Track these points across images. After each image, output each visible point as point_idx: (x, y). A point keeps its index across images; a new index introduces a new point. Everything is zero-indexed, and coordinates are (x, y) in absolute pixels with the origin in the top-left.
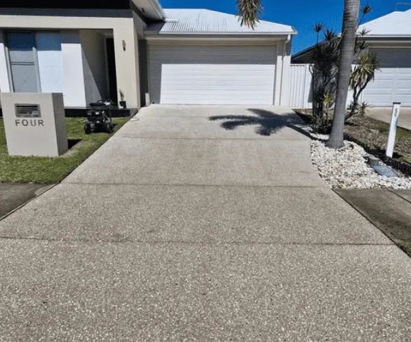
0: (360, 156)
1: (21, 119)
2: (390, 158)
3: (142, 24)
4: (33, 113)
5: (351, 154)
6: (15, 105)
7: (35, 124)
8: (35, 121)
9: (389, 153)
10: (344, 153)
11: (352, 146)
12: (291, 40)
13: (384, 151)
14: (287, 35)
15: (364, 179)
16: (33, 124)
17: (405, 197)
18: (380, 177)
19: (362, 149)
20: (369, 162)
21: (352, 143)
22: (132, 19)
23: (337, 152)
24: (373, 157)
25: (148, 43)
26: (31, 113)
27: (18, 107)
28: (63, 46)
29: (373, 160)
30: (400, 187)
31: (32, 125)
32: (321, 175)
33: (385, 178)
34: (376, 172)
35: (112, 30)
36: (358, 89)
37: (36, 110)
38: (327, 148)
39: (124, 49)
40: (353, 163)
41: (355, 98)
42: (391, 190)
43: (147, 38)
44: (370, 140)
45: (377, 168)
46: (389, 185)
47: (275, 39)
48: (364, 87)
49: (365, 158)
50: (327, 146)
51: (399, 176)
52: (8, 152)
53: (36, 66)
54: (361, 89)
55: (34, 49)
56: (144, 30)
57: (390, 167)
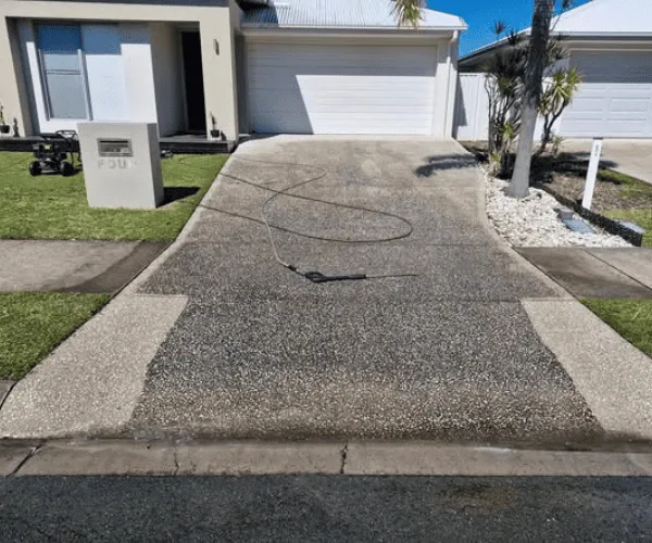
0: (548, 207)
1: (106, 159)
2: (586, 210)
3: (239, 11)
4: (122, 151)
5: (538, 206)
6: (98, 139)
7: (125, 166)
8: (125, 162)
9: (587, 204)
10: (529, 204)
11: (540, 195)
12: (458, 39)
13: (580, 202)
14: (452, 32)
15: (552, 235)
16: (122, 165)
17: (599, 255)
18: (572, 233)
19: (554, 199)
20: (560, 216)
21: (540, 191)
22: (227, 9)
23: (520, 203)
24: (566, 210)
25: (247, 41)
26: (119, 151)
27: (102, 142)
28: (125, 47)
29: (566, 214)
30: (595, 245)
31: (120, 167)
32: (497, 231)
33: (578, 234)
34: (568, 227)
35: (197, 23)
36: (550, 117)
37: (126, 146)
38: (507, 198)
39: (218, 52)
40: (539, 218)
41: (547, 130)
42: (584, 248)
43: (245, 34)
44: (565, 187)
45: (569, 222)
46: (581, 242)
47: (435, 36)
48: (558, 115)
49: (556, 210)
50: (506, 195)
51: (595, 233)
52: (87, 203)
53: (82, 76)
54: (555, 117)
55: (79, 51)
56: (241, 21)
57: (586, 222)
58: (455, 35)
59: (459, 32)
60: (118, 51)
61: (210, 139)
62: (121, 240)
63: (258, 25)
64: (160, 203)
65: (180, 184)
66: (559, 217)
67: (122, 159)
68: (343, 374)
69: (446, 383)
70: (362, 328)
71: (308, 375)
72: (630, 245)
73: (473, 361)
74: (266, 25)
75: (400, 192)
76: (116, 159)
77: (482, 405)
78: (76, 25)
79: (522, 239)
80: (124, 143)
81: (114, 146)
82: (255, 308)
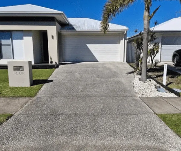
0: (153, 84)
1: (15, 72)
4: (21, 69)
5: (150, 84)
6: (13, 66)
7: (21, 74)
8: (21, 73)
10: (147, 83)
11: (150, 80)
16: (20, 73)
17: (166, 100)
18: (159, 93)
19: (155, 82)
21: (151, 79)
24: (158, 85)
25: (62, 35)
26: (19, 69)
27: (15, 67)
28: (24, 37)
30: (165, 96)
33: (161, 93)
34: (158, 91)
37: (22, 68)
39: (53, 39)
40: (149, 88)
41: (152, 61)
45: (159, 89)
46: (161, 95)
47: (119, 32)
48: (155, 56)
49: (155, 85)
50: (140, 80)
51: (166, 92)
52: (9, 86)
53: (11, 46)
54: (154, 57)
55: (11, 39)
56: (60, 29)
57: (164, 89)
58: (125, 32)
59: (126, 31)
60: (22, 39)
61: (50, 64)
62: (18, 97)
63: (65, 30)
64: (31, 85)
65: (38, 78)
66: (156, 87)
67: (20, 72)
68: (80, 138)
69: (111, 140)
70: (88, 124)
71: (69, 138)
72: (176, 96)
73: (120, 133)
74: (68, 30)
75: (107, 80)
76: (19, 72)
77: (121, 147)
78: (10, 31)
79: (143, 95)
80: (21, 67)
81: (18, 68)
82: (56, 117)
